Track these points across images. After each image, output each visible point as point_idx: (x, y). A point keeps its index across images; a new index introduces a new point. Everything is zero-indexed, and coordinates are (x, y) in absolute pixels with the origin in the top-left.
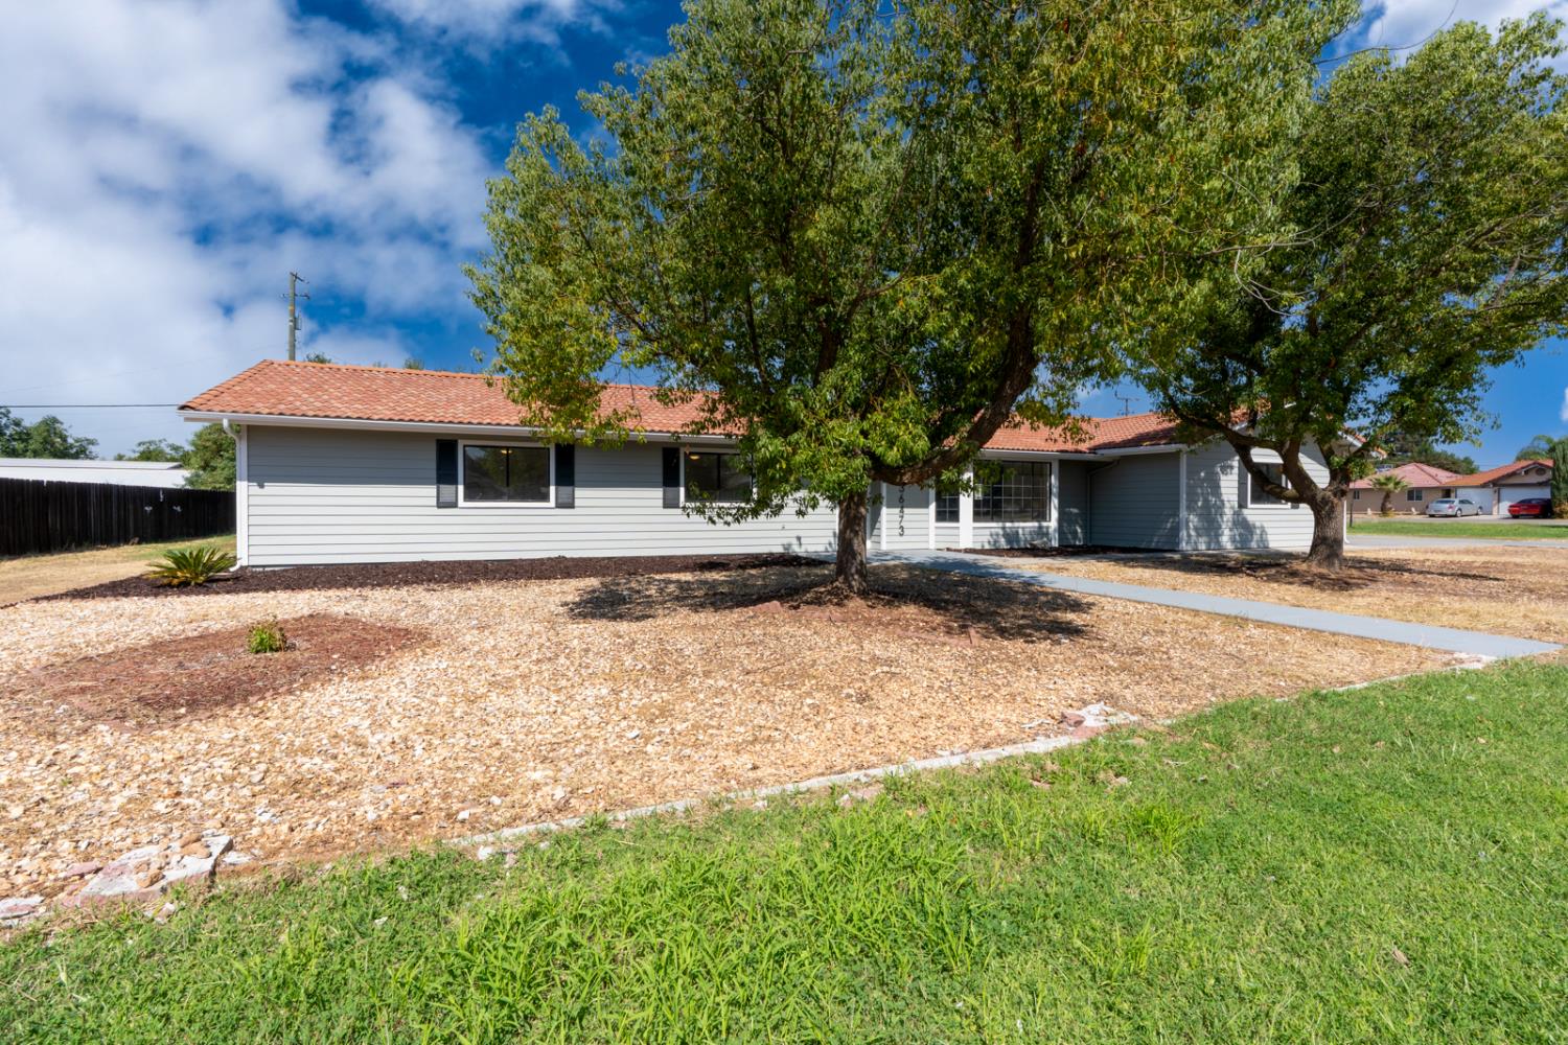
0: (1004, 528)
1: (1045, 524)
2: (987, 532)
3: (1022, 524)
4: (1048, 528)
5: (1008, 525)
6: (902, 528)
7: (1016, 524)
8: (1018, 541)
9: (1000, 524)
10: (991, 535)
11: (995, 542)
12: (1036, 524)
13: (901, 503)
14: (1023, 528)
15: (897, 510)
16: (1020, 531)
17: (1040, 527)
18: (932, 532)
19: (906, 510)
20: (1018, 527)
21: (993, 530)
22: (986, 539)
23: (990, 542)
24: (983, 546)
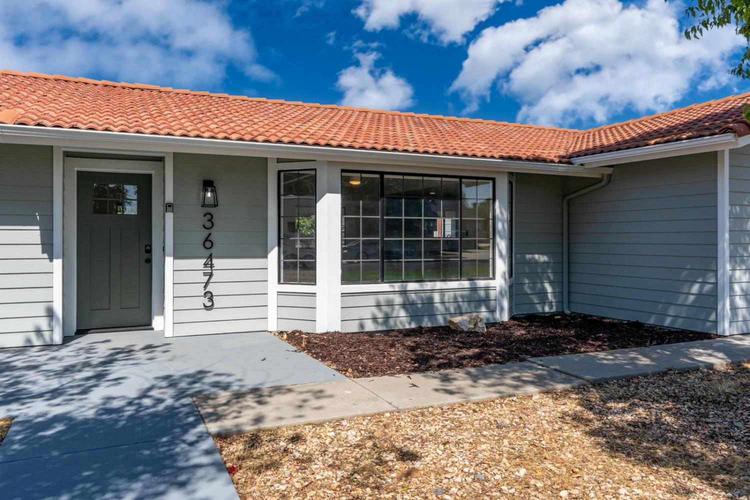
0: (404, 292)
1: (481, 283)
2: (371, 300)
3: (439, 285)
5: (412, 286)
7: (428, 285)
8: (432, 315)
9: (397, 287)
10: (378, 306)
11: (387, 317)
12: (466, 284)
13: (208, 249)
14: (442, 291)
15: (199, 262)
16: (437, 297)
17: (474, 289)
18: (272, 300)
20: (432, 291)
21: (382, 298)
22: (367, 313)
23: (375, 319)
24: (362, 326)
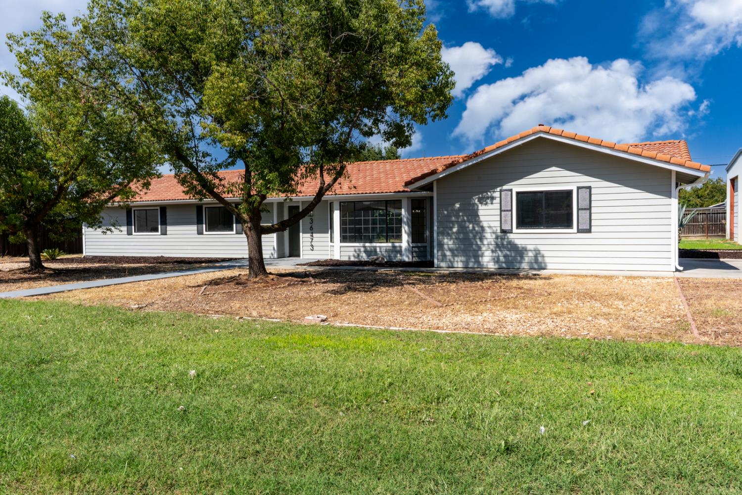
0: (364, 247)
1: (397, 244)
2: (352, 249)
3: (378, 245)
4: (401, 247)
5: (367, 245)
6: (312, 246)
7: (374, 244)
9: (361, 244)
10: (355, 251)
11: (358, 255)
12: (390, 244)
13: (312, 230)
14: (380, 247)
15: (309, 235)
16: (378, 249)
17: (394, 247)
19: (314, 235)
20: (376, 247)
21: (356, 248)
22: (351, 254)
23: (354, 256)
24: (349, 258)
